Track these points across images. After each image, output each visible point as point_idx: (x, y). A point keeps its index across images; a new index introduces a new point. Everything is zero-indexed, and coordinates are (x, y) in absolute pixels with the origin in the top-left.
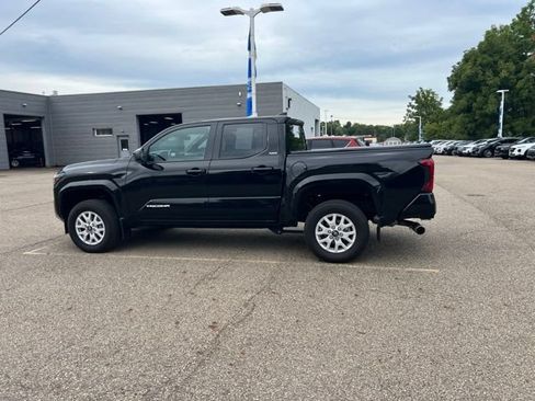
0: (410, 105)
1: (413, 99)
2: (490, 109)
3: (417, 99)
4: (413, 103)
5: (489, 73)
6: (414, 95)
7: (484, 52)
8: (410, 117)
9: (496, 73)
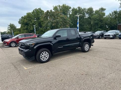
0: (8, 27)
1: (9, 26)
2: (32, 29)
3: (10, 26)
4: (9, 27)
5: (30, 22)
6: (9, 25)
7: (28, 17)
8: (9, 30)
9: (31, 22)
